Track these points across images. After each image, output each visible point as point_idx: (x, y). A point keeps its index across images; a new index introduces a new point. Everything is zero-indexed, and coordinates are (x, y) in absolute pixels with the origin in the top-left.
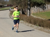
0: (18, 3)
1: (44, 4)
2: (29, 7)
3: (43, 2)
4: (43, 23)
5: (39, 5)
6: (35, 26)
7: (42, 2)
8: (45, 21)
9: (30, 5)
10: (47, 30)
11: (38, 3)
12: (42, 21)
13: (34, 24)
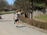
0: (22, 8)
1: (45, 8)
2: (31, 11)
3: (44, 7)
5: (40, 9)
11: (39, 7)
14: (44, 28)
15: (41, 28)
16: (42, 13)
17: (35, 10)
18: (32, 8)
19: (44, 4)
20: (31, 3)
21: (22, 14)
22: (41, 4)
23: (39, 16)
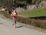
1: (26, 5)
4: (25, 20)
5: (22, 6)
6: (19, 23)
7: (24, 4)
8: (27, 19)
9: (15, 6)
10: (28, 26)
12: (24, 19)
13: (19, 21)
14: (25, 23)
15: (23, 23)
20: (14, 1)
22: (23, 1)
23: (21, 12)
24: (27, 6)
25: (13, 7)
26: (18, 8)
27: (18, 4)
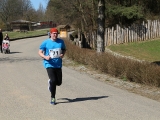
1: (142, 19)
2: (101, 29)
3: (140, 15)
4: (140, 72)
5: (127, 22)
6: (119, 80)
7: (134, 14)
8: (145, 67)
9: (103, 22)
10: (150, 92)
11: (125, 18)
12: (137, 67)
14: (140, 82)
15: (131, 80)
16: (133, 36)
17: (113, 25)
18: (104, 20)
19: (140, 8)
20: (100, 5)
21: (72, 37)
22: (130, 5)
23: (126, 44)
24: (146, 22)
25: (95, 27)
26: (115, 29)
27: (114, 16)
